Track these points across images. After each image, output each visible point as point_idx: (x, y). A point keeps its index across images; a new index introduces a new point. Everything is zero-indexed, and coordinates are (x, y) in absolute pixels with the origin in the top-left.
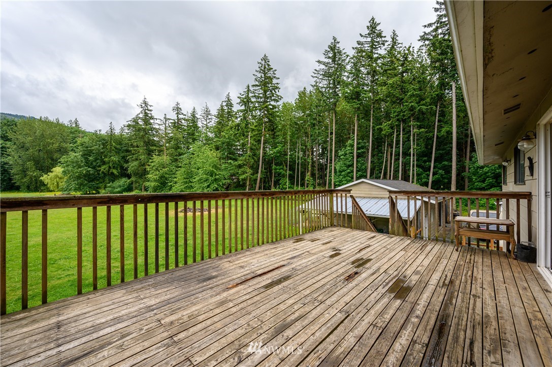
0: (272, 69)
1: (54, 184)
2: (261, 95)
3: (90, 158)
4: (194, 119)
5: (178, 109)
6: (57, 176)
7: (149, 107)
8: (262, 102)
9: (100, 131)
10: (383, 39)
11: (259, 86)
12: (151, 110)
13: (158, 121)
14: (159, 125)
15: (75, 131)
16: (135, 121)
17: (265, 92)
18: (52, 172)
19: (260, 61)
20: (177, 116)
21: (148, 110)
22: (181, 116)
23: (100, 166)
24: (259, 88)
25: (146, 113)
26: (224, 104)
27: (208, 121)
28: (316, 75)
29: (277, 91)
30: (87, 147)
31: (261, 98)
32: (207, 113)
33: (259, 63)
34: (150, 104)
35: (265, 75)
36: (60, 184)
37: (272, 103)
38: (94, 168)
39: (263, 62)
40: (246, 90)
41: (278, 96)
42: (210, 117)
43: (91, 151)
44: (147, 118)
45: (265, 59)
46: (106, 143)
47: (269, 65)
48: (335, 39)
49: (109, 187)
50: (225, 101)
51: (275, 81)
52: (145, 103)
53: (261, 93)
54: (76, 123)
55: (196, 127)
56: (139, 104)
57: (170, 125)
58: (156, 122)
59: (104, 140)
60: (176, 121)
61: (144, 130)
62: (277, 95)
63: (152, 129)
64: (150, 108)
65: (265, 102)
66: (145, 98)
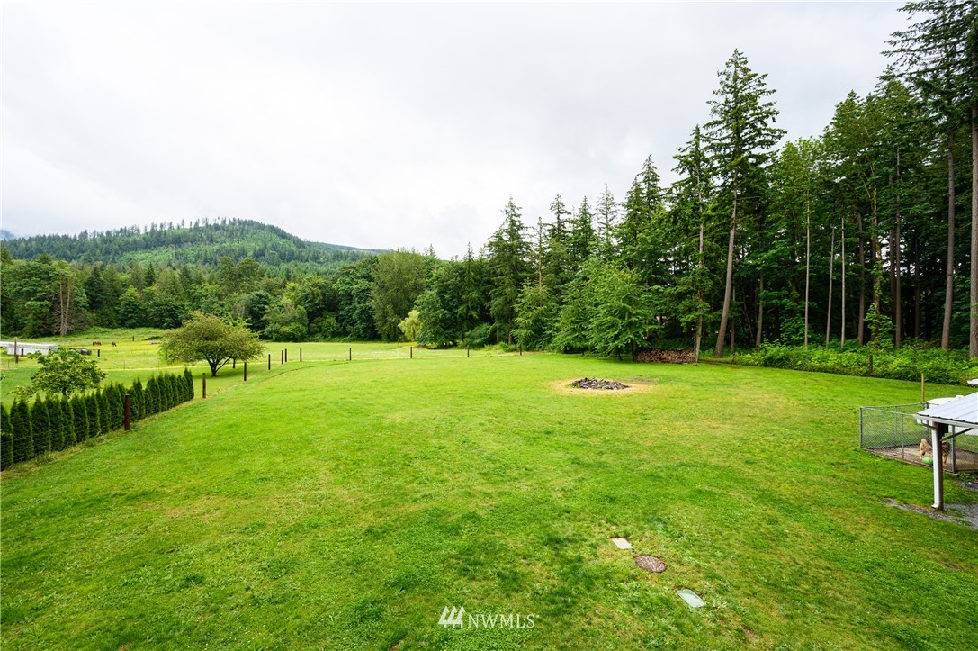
0: (754, 75)
1: (410, 331)
2: (727, 141)
3: (447, 296)
4: (585, 219)
5: (558, 207)
6: (412, 322)
7: (516, 210)
8: (729, 155)
9: (457, 257)
11: (720, 123)
12: (519, 216)
13: (530, 231)
14: (531, 236)
15: (431, 262)
16: (499, 236)
17: (738, 131)
18: (408, 317)
19: (723, 69)
20: (558, 218)
21: (515, 215)
22: (563, 217)
23: (457, 307)
24: (722, 126)
25: (512, 221)
26: (641, 179)
27: (610, 217)
29: (769, 121)
30: (443, 282)
31: (727, 146)
32: (608, 202)
33: (719, 74)
34: (517, 206)
35: (736, 96)
36: (417, 332)
37: (757, 151)
38: (450, 310)
39: (731, 70)
40: (692, 138)
41: (773, 131)
42: (613, 209)
43: (447, 286)
44: (514, 229)
45: (737, 60)
46: (464, 272)
47: (745, 70)
49: (468, 336)
50: (643, 173)
51: (762, 101)
52: (512, 206)
53: (728, 137)
55: (588, 231)
56: (503, 208)
57: (547, 233)
58: (527, 232)
59: (461, 269)
60: (556, 226)
61: (511, 247)
62: (770, 130)
63: (521, 245)
64: (517, 212)
65: (738, 152)
66: (511, 198)
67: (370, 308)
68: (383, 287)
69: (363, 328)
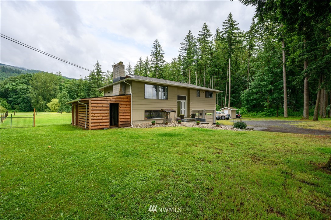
0: (160, 46)
1: (53, 107)
3: (72, 94)
6: (54, 104)
8: (155, 64)
11: (153, 55)
12: (100, 68)
15: (59, 79)
16: (93, 73)
17: (157, 58)
18: (52, 101)
19: (154, 43)
21: (99, 68)
25: (98, 70)
28: (181, 50)
29: (163, 57)
30: (70, 88)
31: (155, 61)
32: (130, 68)
34: (100, 65)
35: (157, 50)
37: (161, 64)
39: (156, 43)
40: (146, 59)
41: (164, 60)
42: (131, 70)
43: (72, 90)
44: (99, 72)
45: (157, 41)
46: (79, 86)
47: (159, 44)
48: (190, 31)
50: (139, 61)
51: (162, 52)
52: (98, 64)
53: (155, 59)
54: (60, 74)
56: (95, 65)
58: (103, 74)
59: (77, 84)
64: (100, 67)
65: (157, 63)
66: (98, 62)
67: (29, 97)
68: (36, 88)
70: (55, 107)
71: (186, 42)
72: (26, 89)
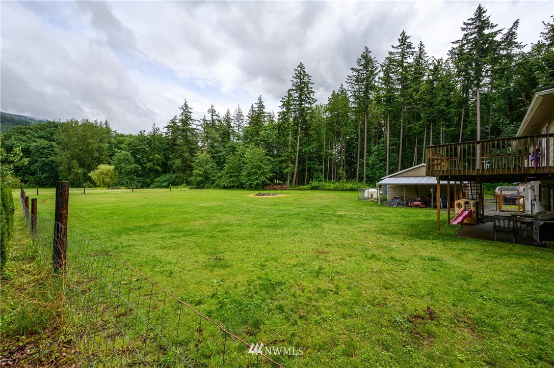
0: (308, 75)
1: (100, 180)
2: (297, 99)
3: (138, 156)
4: (228, 119)
5: (212, 111)
6: (102, 173)
7: (189, 109)
8: (297, 105)
9: (144, 131)
10: (413, 50)
12: (190, 113)
13: (197, 123)
14: (197, 126)
16: (173, 122)
17: (301, 96)
18: (98, 169)
19: (296, 68)
20: (212, 118)
21: (188, 112)
22: (215, 117)
23: (146, 163)
24: (295, 91)
25: (186, 115)
26: (256, 106)
27: (240, 121)
28: (349, 81)
29: (311, 94)
30: (134, 147)
32: (240, 115)
33: (295, 70)
34: (189, 106)
35: (300, 81)
37: (307, 105)
38: (141, 164)
39: (299, 69)
40: (287, 94)
41: (313, 99)
42: (242, 118)
43: (138, 150)
44: (186, 120)
45: (301, 66)
46: (151, 142)
47: (304, 71)
48: (367, 49)
49: (158, 181)
50: (257, 103)
51: (310, 86)
52: (186, 105)
53: (297, 97)
54: (106, 124)
55: (229, 126)
56: (181, 107)
58: (195, 123)
59: (148, 139)
60: (211, 121)
61: (182, 130)
62: (312, 98)
63: (190, 129)
64: (190, 110)
65: (300, 105)
66: (186, 102)
67: (52, 161)
69: (45, 178)
70: (103, 179)
71: (359, 68)
72: (48, 148)
